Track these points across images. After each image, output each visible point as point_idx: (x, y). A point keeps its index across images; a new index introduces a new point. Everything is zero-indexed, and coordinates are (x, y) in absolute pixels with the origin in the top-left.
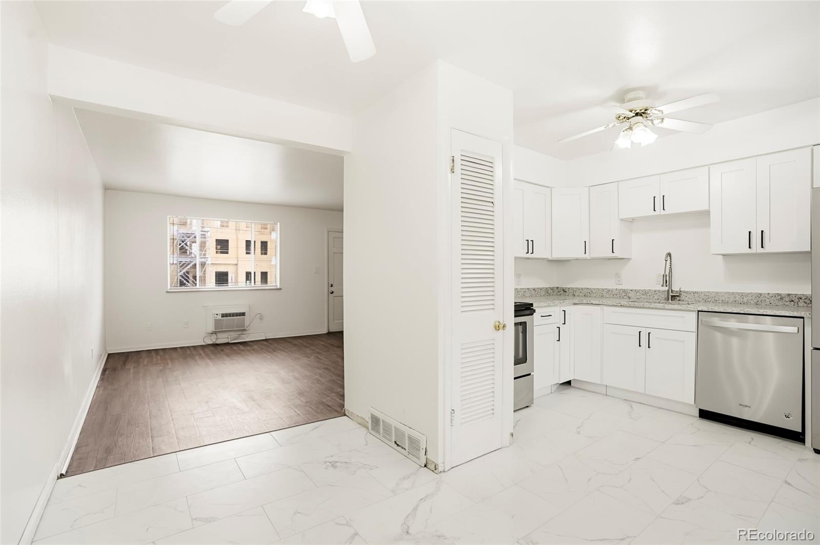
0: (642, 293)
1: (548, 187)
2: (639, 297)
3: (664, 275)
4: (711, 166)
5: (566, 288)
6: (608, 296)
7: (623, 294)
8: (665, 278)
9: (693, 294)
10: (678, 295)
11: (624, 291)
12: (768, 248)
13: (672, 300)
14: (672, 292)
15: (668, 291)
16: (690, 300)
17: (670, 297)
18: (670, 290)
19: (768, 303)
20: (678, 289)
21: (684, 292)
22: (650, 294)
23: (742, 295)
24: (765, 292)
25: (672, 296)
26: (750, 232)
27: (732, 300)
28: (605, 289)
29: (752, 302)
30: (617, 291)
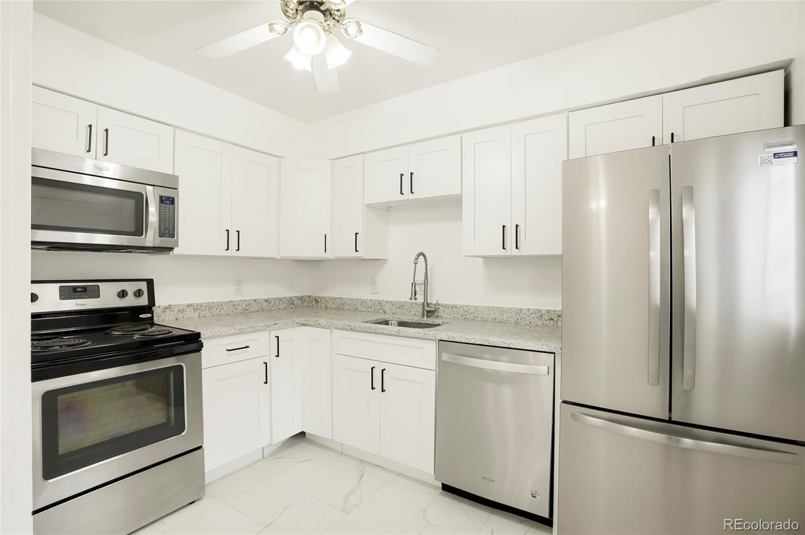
0: (398, 305)
1: (277, 157)
2: (394, 311)
3: (412, 283)
4: (463, 135)
5: (319, 297)
6: (362, 309)
7: (378, 307)
8: (414, 288)
9: (450, 308)
10: (433, 309)
11: (379, 302)
12: (525, 250)
13: (427, 317)
14: (427, 306)
15: (423, 303)
16: (448, 317)
17: (425, 312)
18: (426, 303)
19: (528, 322)
20: (434, 302)
21: (442, 305)
22: (406, 307)
23: (502, 310)
24: (526, 307)
25: (428, 312)
26: (504, 227)
27: (492, 317)
28: (359, 299)
29: (512, 320)
30: (372, 303)
